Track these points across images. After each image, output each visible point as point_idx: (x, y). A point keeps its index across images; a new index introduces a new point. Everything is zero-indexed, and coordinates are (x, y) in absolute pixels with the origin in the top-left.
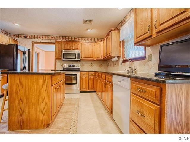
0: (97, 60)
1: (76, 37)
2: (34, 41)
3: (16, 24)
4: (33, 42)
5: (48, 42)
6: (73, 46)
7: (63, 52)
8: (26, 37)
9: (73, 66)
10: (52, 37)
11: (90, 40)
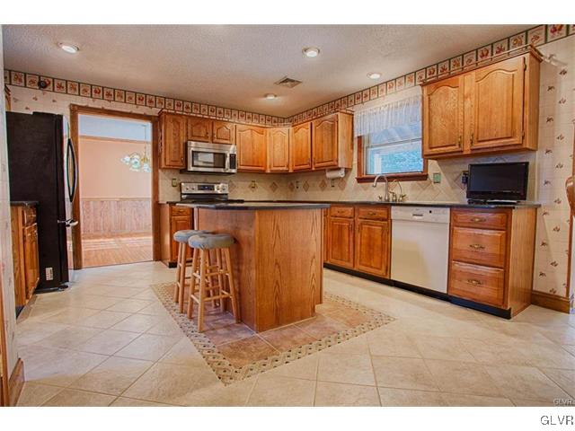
0: (274, 174)
1: (213, 107)
2: (79, 104)
3: (64, 47)
4: (74, 105)
5: (129, 111)
6: (215, 132)
7: (192, 149)
8: (43, 85)
9: (211, 188)
10: (141, 97)
11: (249, 118)
